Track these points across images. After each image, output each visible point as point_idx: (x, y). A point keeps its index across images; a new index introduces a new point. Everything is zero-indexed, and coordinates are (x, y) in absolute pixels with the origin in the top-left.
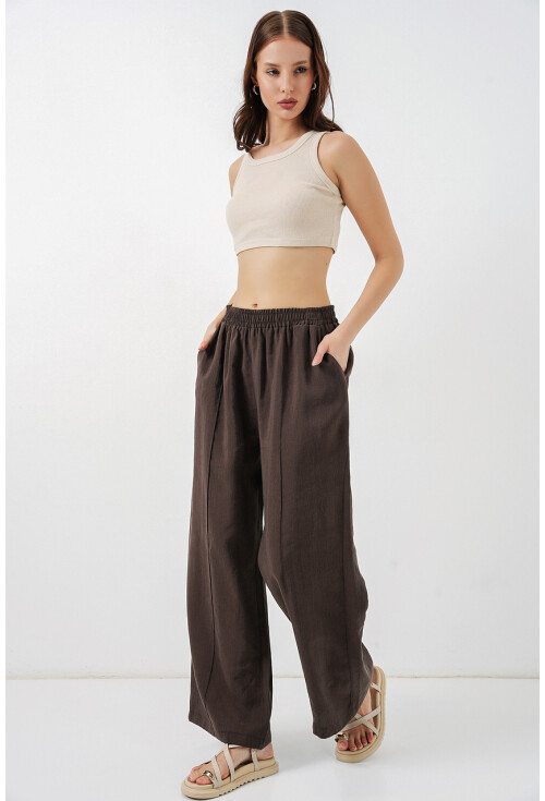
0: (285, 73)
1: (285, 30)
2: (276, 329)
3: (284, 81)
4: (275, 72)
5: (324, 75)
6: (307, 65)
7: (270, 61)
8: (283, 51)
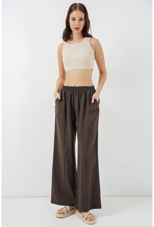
0: (77, 20)
1: (78, 8)
2: (82, 92)
3: (76, 22)
4: (74, 20)
5: (88, 22)
6: (83, 18)
7: (73, 17)
8: (77, 14)
